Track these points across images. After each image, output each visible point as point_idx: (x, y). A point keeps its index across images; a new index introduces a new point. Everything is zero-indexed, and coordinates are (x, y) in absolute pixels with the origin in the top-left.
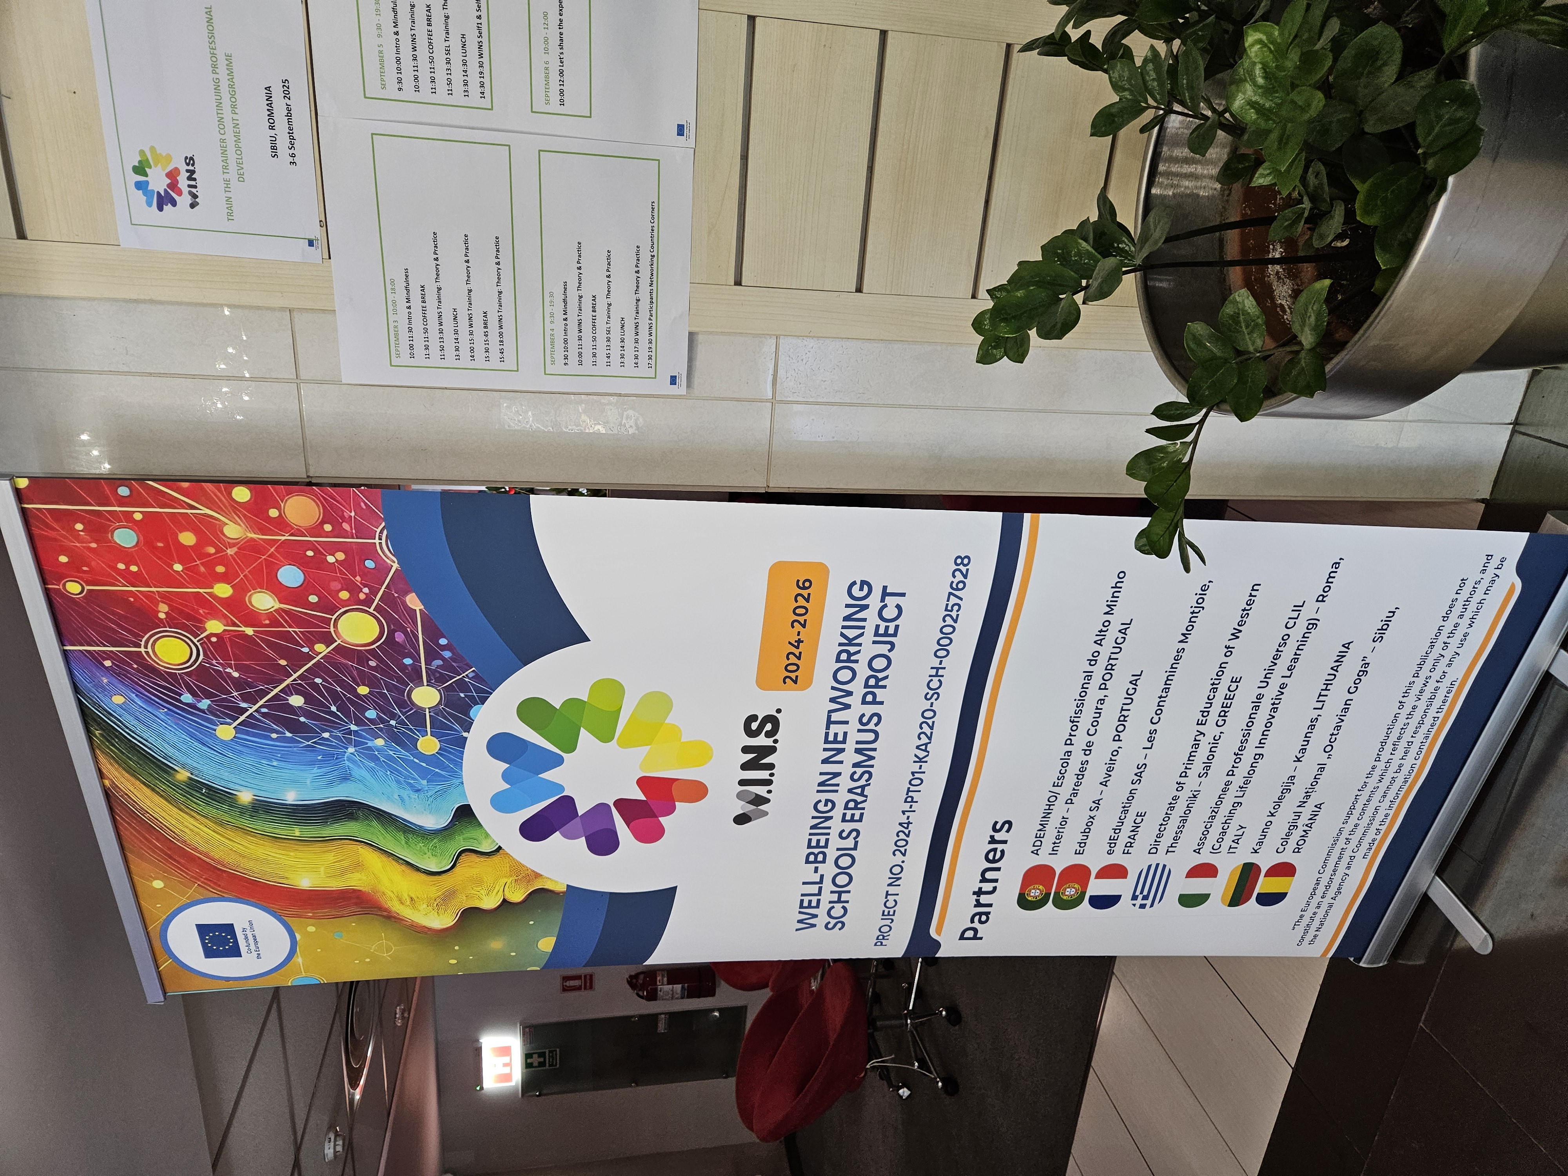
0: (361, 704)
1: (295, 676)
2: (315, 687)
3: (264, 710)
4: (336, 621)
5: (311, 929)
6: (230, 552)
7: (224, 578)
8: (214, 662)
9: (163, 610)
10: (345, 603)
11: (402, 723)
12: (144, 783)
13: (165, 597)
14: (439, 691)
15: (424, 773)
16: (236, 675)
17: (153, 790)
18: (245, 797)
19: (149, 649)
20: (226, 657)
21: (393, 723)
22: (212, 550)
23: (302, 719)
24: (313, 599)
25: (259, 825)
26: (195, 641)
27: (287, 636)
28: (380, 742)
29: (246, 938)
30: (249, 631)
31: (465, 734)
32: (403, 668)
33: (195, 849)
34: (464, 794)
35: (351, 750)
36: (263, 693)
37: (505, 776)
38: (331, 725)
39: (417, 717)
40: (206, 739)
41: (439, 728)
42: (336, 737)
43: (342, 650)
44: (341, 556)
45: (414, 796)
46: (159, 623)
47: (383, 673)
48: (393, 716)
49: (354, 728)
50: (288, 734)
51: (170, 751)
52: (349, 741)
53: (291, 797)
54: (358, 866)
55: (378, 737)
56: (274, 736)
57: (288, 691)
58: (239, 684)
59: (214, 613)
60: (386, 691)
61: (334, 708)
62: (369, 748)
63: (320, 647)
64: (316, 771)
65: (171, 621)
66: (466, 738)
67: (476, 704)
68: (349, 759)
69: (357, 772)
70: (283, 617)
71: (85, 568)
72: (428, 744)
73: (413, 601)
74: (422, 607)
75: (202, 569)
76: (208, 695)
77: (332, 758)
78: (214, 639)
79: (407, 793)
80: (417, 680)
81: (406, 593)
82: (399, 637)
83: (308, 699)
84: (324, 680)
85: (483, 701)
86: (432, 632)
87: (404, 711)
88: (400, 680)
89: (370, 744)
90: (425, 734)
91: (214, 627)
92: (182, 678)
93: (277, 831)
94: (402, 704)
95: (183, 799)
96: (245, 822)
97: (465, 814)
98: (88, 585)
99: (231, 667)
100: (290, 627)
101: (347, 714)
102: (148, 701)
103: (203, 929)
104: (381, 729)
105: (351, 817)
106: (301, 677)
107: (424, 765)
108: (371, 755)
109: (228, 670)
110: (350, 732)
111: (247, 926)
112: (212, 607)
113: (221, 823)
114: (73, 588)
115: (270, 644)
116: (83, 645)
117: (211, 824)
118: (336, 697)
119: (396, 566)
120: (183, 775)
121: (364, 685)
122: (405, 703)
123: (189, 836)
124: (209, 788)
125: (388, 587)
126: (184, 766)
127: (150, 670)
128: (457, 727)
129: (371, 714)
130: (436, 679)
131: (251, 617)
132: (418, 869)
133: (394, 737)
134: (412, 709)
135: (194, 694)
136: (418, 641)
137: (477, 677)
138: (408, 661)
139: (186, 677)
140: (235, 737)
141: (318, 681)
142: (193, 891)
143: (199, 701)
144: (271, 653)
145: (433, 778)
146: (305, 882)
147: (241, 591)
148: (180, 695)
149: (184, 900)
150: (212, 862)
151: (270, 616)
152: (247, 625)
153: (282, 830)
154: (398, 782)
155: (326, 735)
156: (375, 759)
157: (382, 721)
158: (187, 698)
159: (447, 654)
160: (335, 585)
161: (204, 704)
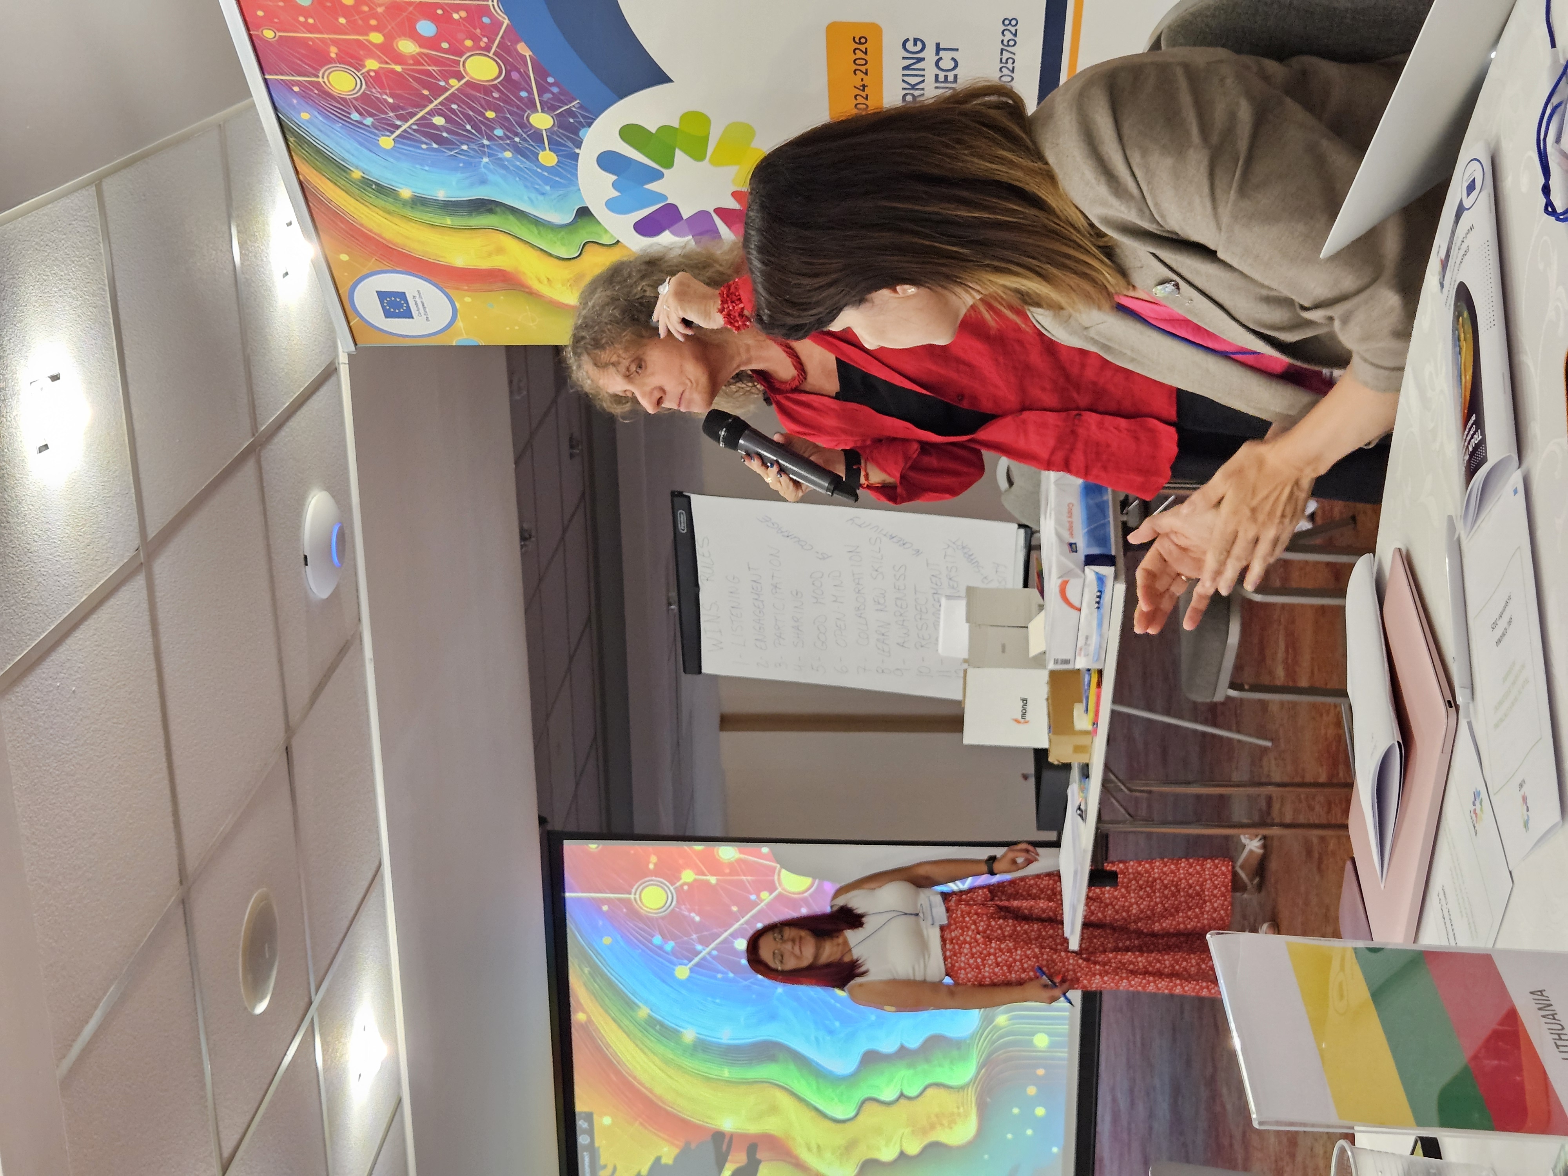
0: (490, 125)
1: (436, 102)
2: (453, 111)
3: (415, 127)
4: (464, 63)
5: (468, 299)
6: (380, 10)
7: (376, 29)
8: (374, 90)
9: (333, 52)
10: (469, 49)
11: (524, 140)
12: (328, 179)
13: (335, 42)
14: (552, 117)
15: (546, 181)
16: (391, 100)
17: (335, 184)
18: (406, 193)
19: (326, 80)
20: (382, 87)
21: (517, 139)
22: (366, 9)
23: (445, 134)
24: (445, 45)
25: (417, 215)
26: (358, 74)
27: (428, 73)
28: (508, 154)
29: (416, 304)
30: (398, 68)
31: (577, 151)
32: (520, 99)
33: (370, 231)
34: (582, 199)
35: (486, 160)
36: (413, 115)
37: (615, 185)
38: (468, 140)
39: (537, 136)
40: (373, 147)
41: (555, 146)
42: (474, 150)
43: (470, 84)
44: (463, 14)
45: (541, 198)
46: (330, 61)
47: (505, 102)
48: (517, 134)
49: (486, 142)
50: (435, 146)
51: (346, 156)
52: (484, 153)
53: (441, 195)
54: (500, 250)
55: (505, 150)
56: (424, 146)
57: (432, 113)
58: (393, 108)
59: (371, 55)
60: (509, 116)
61: (468, 127)
62: (500, 159)
63: (453, 82)
64: (459, 175)
65: (341, 60)
66: (578, 154)
67: (583, 127)
68: (485, 167)
69: (491, 177)
70: (423, 58)
71: (276, 20)
72: (548, 158)
73: (523, 49)
74: (531, 53)
75: (360, 22)
76: (371, 115)
77: (470, 165)
78: (372, 74)
79: (533, 196)
80: (532, 106)
81: (517, 42)
82: (515, 76)
83: (448, 120)
84: (459, 106)
85: (589, 125)
86: (541, 73)
87: (525, 130)
88: (518, 107)
89: (500, 155)
90: (544, 149)
91: (372, 65)
92: (352, 102)
93: (433, 220)
94: (522, 126)
95: (358, 192)
96: (409, 213)
97: (584, 213)
98: (279, 31)
99: (386, 94)
100: (429, 65)
101: (479, 131)
102: (327, 117)
103: (382, 295)
104: (507, 144)
105: (491, 211)
106: (441, 103)
107: (546, 174)
108: (500, 163)
109: (385, 97)
110: (483, 146)
111: (416, 294)
112: (369, 50)
113: (389, 212)
114: (269, 34)
115: (415, 79)
116: (276, 74)
117: (381, 213)
118: (469, 119)
119: (506, 22)
120: (357, 174)
121: (491, 110)
122: (525, 125)
123: (365, 221)
124: (377, 184)
125: (502, 37)
126: (357, 168)
127: (326, 94)
128: (570, 144)
129: (499, 132)
130: (548, 108)
131: (399, 58)
132: (550, 255)
133: (518, 150)
134: (531, 130)
135: (360, 114)
136: (529, 78)
137: (581, 107)
138: (524, 94)
139: (354, 101)
140: (394, 146)
141: (454, 106)
142: (372, 264)
143: (364, 119)
144: (415, 85)
145: (555, 185)
146: (460, 261)
147: (390, 39)
148: (349, 114)
149: (365, 271)
150: (384, 242)
151: (413, 57)
152: (396, 63)
153: (437, 220)
154: (526, 186)
155: (465, 147)
156: (505, 168)
157: (509, 138)
158: (355, 116)
159: (555, 90)
160: (460, 36)
161: (369, 121)
